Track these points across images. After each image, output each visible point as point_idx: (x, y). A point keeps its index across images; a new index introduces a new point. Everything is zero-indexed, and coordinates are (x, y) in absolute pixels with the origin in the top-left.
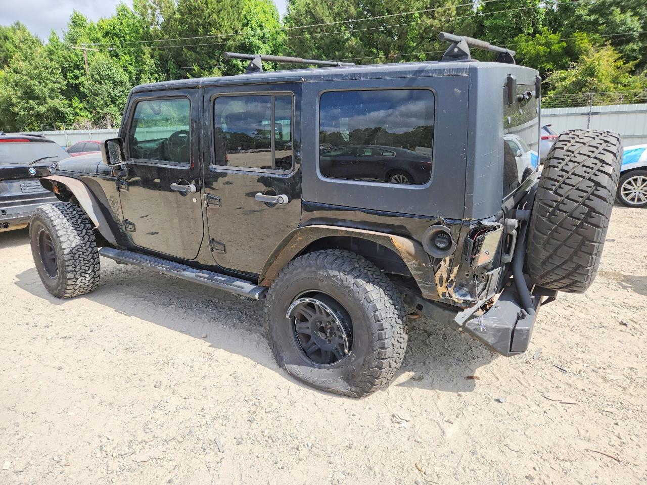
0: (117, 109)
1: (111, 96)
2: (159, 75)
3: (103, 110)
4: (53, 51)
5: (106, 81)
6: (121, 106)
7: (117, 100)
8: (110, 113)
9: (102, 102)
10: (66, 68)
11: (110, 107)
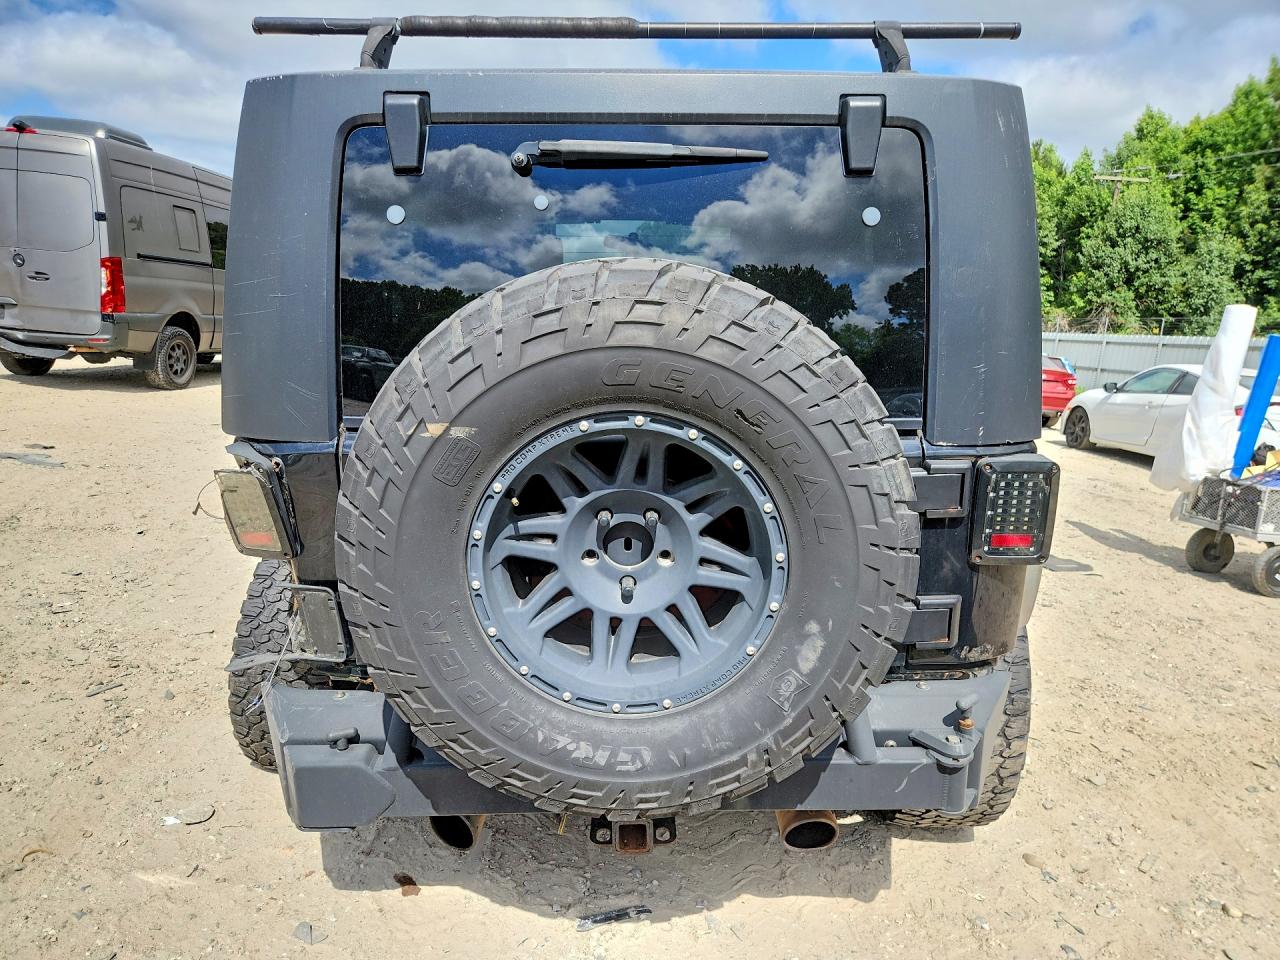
0: (1132, 295)
1: (1127, 270)
2: (1270, 227)
3: (1099, 296)
4: (1073, 187)
5: (1129, 240)
6: (1142, 290)
7: (1139, 278)
8: (1113, 304)
9: (1104, 281)
10: (1085, 218)
11: (1118, 292)
